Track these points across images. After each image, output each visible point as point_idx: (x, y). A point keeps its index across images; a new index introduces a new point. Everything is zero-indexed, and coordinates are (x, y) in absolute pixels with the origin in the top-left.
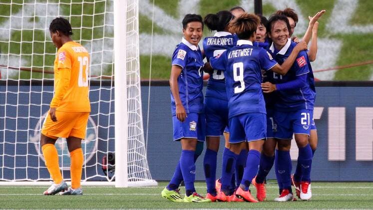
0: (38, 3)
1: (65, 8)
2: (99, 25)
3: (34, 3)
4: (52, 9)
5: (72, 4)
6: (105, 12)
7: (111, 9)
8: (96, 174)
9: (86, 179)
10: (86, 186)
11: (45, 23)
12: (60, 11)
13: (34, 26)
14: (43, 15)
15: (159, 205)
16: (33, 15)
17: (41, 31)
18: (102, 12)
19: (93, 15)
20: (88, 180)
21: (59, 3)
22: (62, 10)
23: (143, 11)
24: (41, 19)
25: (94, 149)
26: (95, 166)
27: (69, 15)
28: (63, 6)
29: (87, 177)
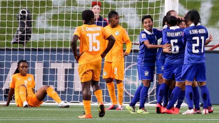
0: (124, 8)
1: (139, 11)
2: (157, 20)
3: (122, 8)
4: (132, 11)
5: (143, 9)
6: (160, 13)
7: (163, 11)
8: (154, 100)
9: (149, 103)
10: (149, 106)
11: (128, 19)
12: (136, 13)
13: (122, 20)
14: (127, 14)
15: (188, 117)
16: (122, 14)
17: (126, 23)
18: (158, 13)
19: (154, 15)
20: (150, 103)
21: (136, 8)
22: (137, 12)
23: (180, 12)
24: (126, 17)
25: (154, 87)
26: (154, 96)
27: (141, 14)
28: (138, 10)
29: (150, 101)
